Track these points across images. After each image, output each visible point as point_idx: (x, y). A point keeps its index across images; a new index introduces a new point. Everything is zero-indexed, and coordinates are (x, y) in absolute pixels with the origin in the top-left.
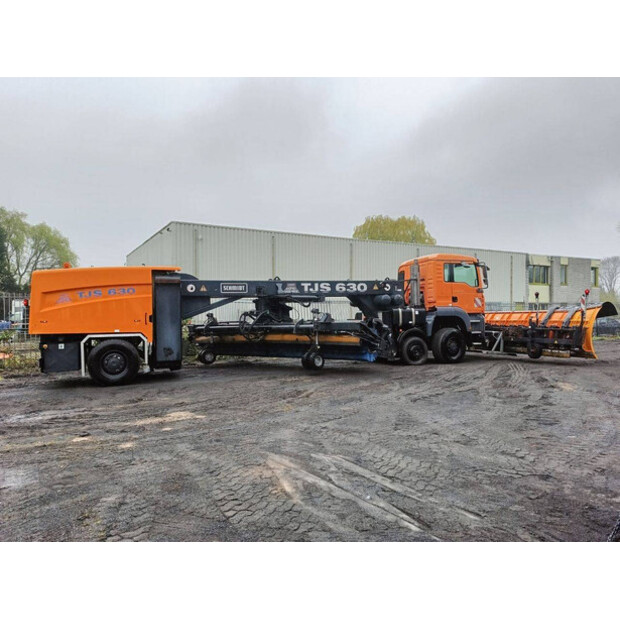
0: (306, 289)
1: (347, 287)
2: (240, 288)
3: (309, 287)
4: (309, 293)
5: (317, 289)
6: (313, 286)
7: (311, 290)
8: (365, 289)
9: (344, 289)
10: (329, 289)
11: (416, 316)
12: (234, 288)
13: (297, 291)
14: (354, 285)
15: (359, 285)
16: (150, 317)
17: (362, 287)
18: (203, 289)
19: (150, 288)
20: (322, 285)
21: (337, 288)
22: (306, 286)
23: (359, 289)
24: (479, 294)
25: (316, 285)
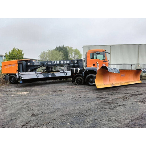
0: (53, 63)
1: (64, 62)
2: (38, 63)
3: (54, 62)
4: (54, 64)
5: (56, 63)
6: (55, 62)
7: (54, 63)
8: (69, 62)
9: (63, 63)
10: (59, 63)
11: (79, 70)
12: (37, 63)
13: (51, 64)
14: (66, 61)
15: (67, 61)
16: (18, 70)
17: (68, 62)
18: (31, 64)
19: (17, 64)
20: (57, 62)
21: (61, 62)
22: (53, 62)
23: (67, 62)
24: (105, 63)
25: (56, 62)
